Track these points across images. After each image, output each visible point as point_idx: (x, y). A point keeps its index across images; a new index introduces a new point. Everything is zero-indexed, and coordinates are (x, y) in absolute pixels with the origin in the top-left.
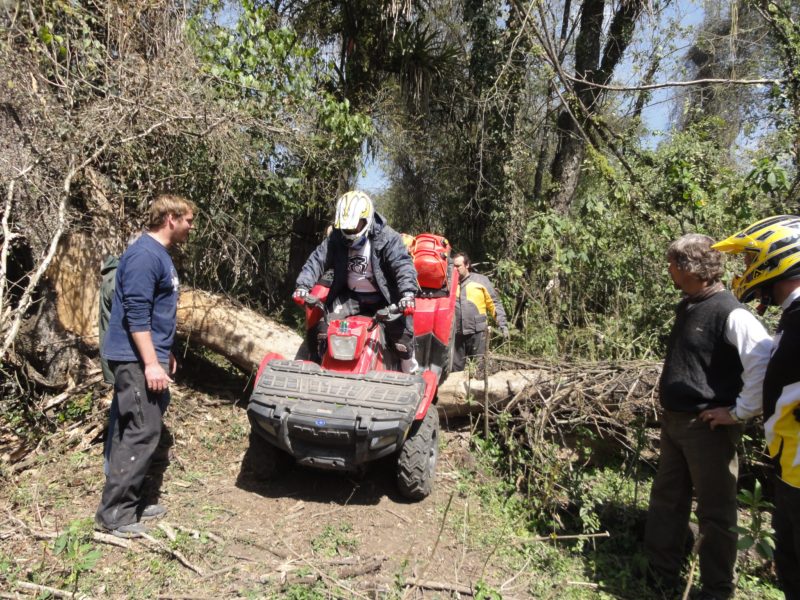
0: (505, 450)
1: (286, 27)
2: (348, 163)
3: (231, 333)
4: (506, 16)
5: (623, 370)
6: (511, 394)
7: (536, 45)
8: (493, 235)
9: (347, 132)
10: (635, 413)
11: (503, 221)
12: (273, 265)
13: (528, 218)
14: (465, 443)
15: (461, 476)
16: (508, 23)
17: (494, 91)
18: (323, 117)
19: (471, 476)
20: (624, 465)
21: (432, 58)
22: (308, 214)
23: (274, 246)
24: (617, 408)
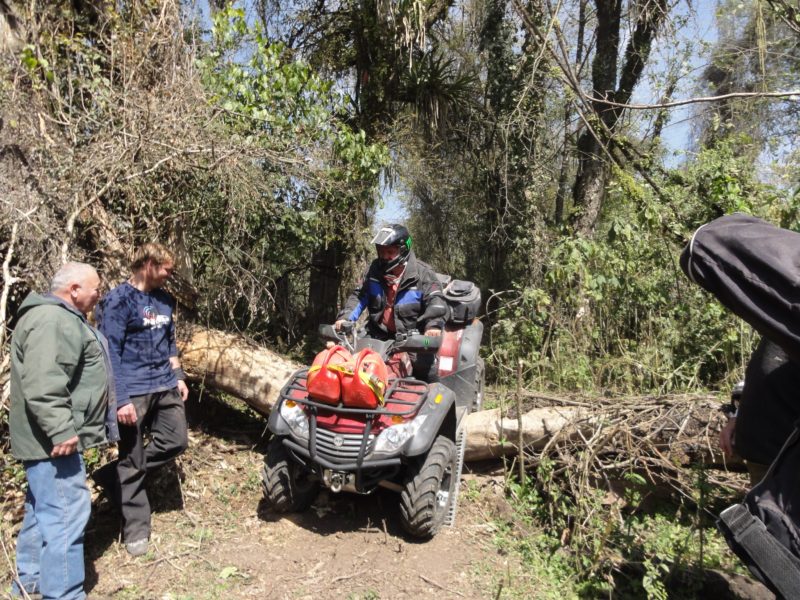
0: (545, 497)
1: (300, 61)
2: (364, 195)
3: (247, 374)
4: (522, 40)
5: (671, 405)
6: (548, 434)
7: (554, 67)
8: (515, 262)
9: (363, 163)
10: (688, 454)
11: (527, 247)
12: (294, 299)
13: (554, 243)
14: (499, 490)
15: (497, 528)
16: (524, 48)
17: (517, 114)
18: (338, 149)
19: (508, 528)
20: (679, 513)
21: (447, 86)
22: (326, 248)
23: (293, 280)
24: (668, 449)
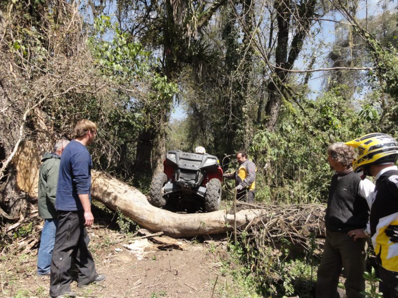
0: (245, 250)
1: (137, 41)
2: (166, 106)
3: (106, 191)
4: (242, 38)
5: (303, 209)
6: (248, 221)
7: (257, 51)
8: (238, 141)
9: (165, 91)
10: (310, 231)
11: (242, 134)
12: (128, 156)
13: (255, 132)
14: (225, 247)
15: (223, 265)
16: (243, 41)
17: (237, 72)
18: (154, 84)
19: (228, 265)
20: (305, 258)
21: (207, 56)
22: (146, 131)
23: (129, 146)
24: (301, 228)
